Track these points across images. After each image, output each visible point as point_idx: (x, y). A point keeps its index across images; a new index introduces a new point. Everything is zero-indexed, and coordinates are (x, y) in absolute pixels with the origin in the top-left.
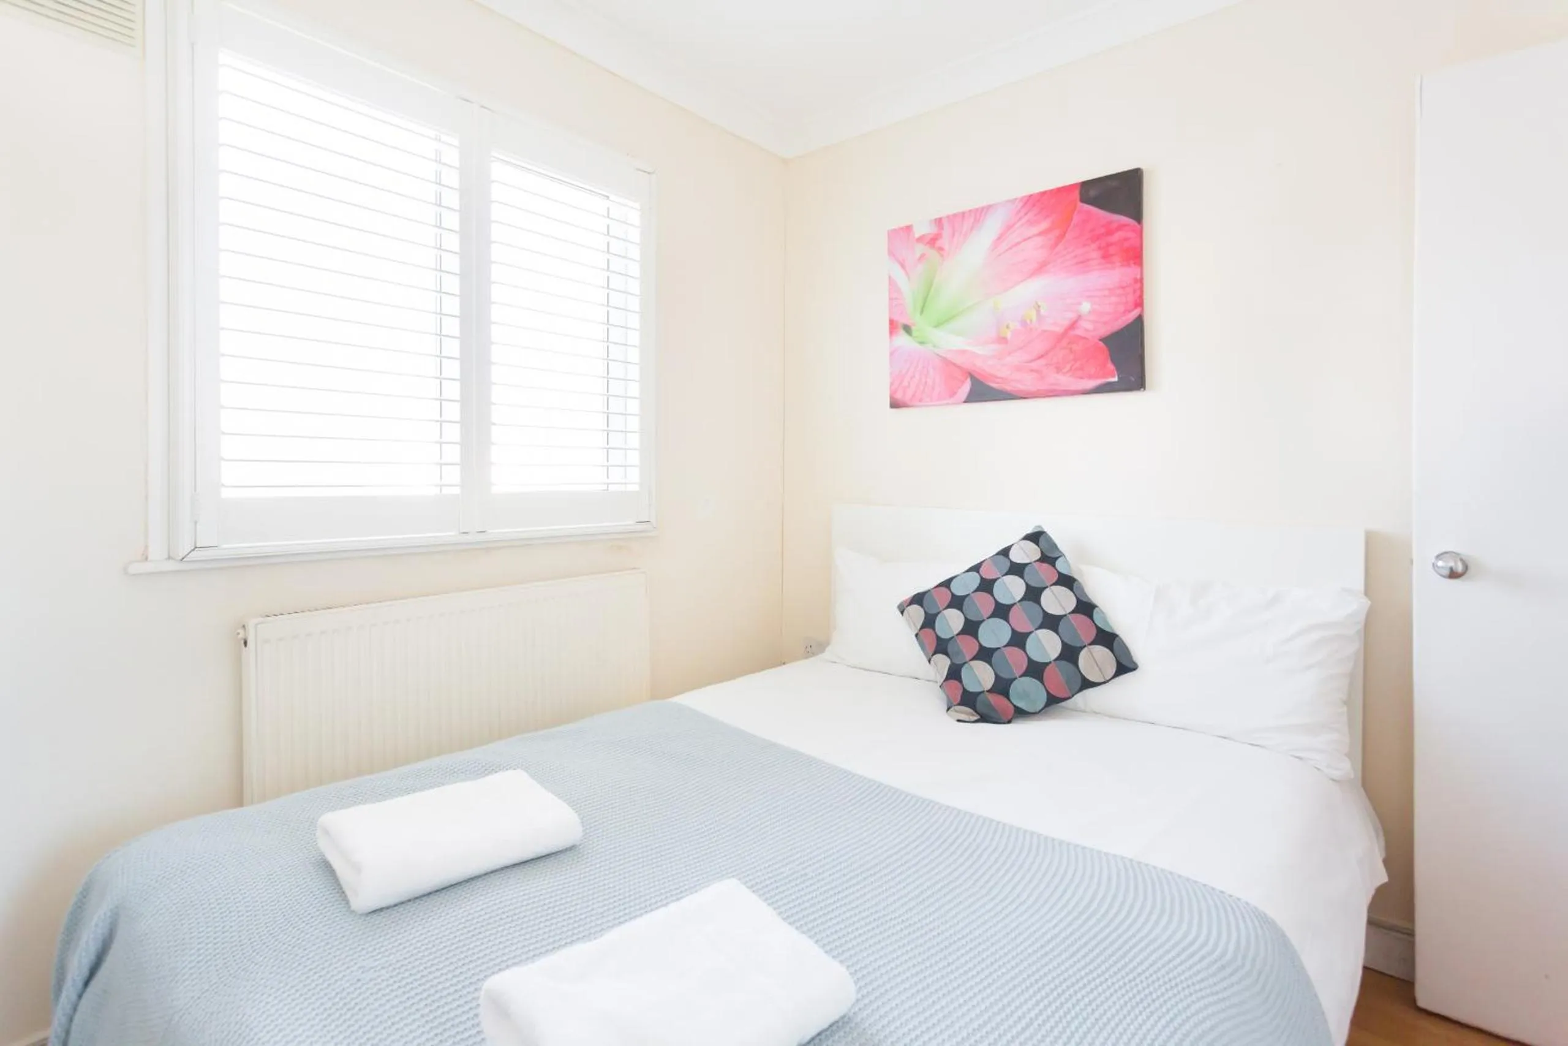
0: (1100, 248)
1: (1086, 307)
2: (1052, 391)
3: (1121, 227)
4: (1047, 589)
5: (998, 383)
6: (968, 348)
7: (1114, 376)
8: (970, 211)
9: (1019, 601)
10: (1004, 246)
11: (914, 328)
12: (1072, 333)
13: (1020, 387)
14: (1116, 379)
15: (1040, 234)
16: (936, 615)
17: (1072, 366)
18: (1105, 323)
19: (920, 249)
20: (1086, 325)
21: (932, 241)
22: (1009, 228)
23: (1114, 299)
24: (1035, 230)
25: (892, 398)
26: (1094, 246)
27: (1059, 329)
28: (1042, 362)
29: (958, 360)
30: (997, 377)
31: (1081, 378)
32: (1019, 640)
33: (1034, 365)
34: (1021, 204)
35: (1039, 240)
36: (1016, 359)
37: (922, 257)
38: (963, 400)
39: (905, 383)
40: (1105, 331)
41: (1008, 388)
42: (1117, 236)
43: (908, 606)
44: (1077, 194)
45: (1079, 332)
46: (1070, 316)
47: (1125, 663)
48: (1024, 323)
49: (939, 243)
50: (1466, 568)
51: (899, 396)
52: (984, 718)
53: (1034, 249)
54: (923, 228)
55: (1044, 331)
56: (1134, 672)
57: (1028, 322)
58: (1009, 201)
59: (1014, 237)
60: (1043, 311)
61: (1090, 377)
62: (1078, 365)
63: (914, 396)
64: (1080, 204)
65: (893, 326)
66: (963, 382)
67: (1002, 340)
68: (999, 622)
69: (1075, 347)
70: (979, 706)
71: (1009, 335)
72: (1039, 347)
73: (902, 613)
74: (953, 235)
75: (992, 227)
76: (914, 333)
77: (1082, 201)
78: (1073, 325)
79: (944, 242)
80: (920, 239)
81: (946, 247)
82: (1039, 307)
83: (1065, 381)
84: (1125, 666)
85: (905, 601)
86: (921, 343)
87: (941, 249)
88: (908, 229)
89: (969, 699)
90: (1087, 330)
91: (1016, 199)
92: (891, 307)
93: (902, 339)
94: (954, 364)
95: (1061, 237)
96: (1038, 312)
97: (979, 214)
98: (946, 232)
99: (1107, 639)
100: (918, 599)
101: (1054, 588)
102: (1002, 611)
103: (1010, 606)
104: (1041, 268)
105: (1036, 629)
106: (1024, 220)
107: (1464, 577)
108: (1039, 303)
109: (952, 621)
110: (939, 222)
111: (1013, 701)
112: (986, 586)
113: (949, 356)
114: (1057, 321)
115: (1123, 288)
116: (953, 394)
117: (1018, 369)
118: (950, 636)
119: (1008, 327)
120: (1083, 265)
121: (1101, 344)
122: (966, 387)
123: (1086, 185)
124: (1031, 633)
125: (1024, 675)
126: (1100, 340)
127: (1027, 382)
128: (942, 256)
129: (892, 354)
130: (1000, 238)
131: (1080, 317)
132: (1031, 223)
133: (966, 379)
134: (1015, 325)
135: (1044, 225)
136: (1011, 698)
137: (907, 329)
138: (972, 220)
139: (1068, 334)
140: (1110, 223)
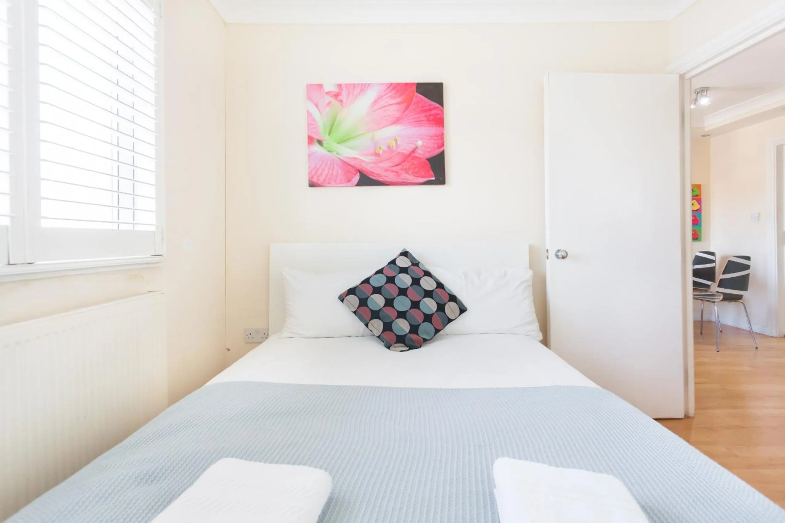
0: (426, 116)
1: (420, 143)
2: (403, 182)
3: (436, 108)
4: (422, 278)
5: (375, 176)
6: (358, 157)
7: (433, 178)
8: (358, 84)
9: (410, 286)
10: (377, 106)
11: (324, 142)
12: (413, 155)
13: (387, 179)
14: (434, 179)
15: (397, 104)
16: (367, 299)
17: (413, 171)
18: (429, 152)
19: (328, 99)
20: (420, 153)
21: (336, 96)
22: (380, 97)
23: (432, 141)
24: (394, 101)
25: (310, 181)
26: (423, 114)
27: (407, 153)
28: (399, 168)
29: (352, 163)
30: (373, 173)
31: (418, 177)
32: (415, 305)
33: (395, 169)
34: (386, 87)
35: (396, 107)
36: (386, 165)
37: (329, 103)
38: (355, 184)
39: (319, 172)
40: (428, 155)
41: (381, 179)
42: (434, 112)
43: (347, 296)
44: (414, 88)
45: (417, 155)
46: (412, 146)
47: (462, 308)
48: (389, 147)
49: (340, 98)
50: (567, 254)
51: (315, 180)
52: (411, 347)
53: (394, 111)
54: (329, 87)
55: (399, 153)
56: (466, 312)
57: (391, 146)
58: (381, 84)
59: (383, 103)
60: (398, 142)
61: (423, 177)
62: (416, 170)
63: (325, 180)
64: (416, 93)
65: (311, 140)
66: (355, 175)
67: (377, 155)
68: (402, 298)
69: (415, 162)
70: (407, 342)
71: (381, 152)
72: (397, 160)
73: (342, 301)
74: (349, 94)
75: (371, 95)
76: (325, 145)
77: (417, 92)
78: (414, 151)
79: (344, 97)
80: (327, 93)
81: (344, 101)
82: (397, 140)
83: (410, 178)
84: (463, 310)
85: (344, 293)
86: (329, 151)
87: (341, 101)
88: (320, 86)
89: (401, 340)
90: (420, 154)
91: (384, 84)
92: (309, 129)
93: (316, 148)
94: (349, 165)
95: (407, 108)
96: (396, 143)
97: (364, 87)
98: (344, 93)
99: (453, 298)
100: (352, 291)
101: (424, 277)
102: (403, 292)
103: (407, 289)
104: (397, 121)
105: (423, 298)
106: (389, 94)
107: (567, 257)
108: (397, 138)
109: (378, 301)
110: (340, 86)
111: (421, 336)
112: (391, 280)
113: (346, 160)
114: (406, 148)
115: (437, 136)
116: (349, 181)
117: (386, 170)
118: (379, 309)
119: (380, 148)
120: (418, 122)
121: (427, 161)
122: (357, 178)
123: (419, 84)
124: (421, 300)
125: (423, 322)
126: (427, 160)
127: (391, 177)
128: (342, 105)
129: (309, 156)
130: (375, 102)
131: (417, 148)
132: (392, 97)
133: (357, 173)
134: (384, 147)
135: (399, 100)
136: (419, 334)
137: (320, 142)
138: (359, 90)
139: (411, 155)
140: (430, 105)
